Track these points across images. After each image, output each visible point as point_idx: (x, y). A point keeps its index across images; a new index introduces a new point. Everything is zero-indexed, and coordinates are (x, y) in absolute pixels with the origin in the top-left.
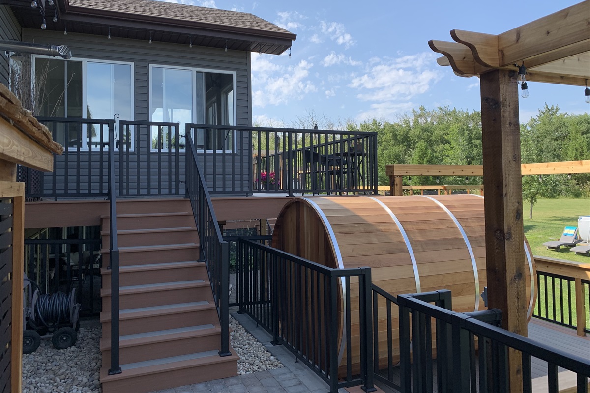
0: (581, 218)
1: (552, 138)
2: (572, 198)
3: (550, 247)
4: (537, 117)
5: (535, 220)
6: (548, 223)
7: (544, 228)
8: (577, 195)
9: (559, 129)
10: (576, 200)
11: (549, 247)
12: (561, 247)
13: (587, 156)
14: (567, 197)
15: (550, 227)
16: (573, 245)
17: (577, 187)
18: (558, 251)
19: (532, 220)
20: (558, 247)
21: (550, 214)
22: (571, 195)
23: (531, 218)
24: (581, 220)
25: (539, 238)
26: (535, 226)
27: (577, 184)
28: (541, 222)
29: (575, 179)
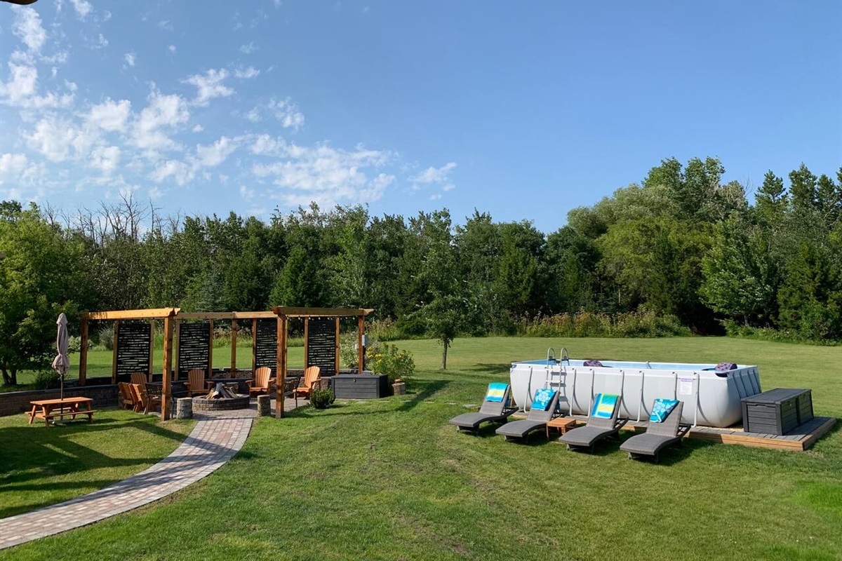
0: (515, 366)
1: (481, 252)
2: (505, 336)
3: (462, 428)
4: (464, 228)
5: (451, 371)
6: (469, 376)
7: (459, 385)
8: (512, 332)
9: (489, 240)
10: (510, 339)
11: (460, 427)
12: (482, 425)
13: (522, 273)
14: (498, 335)
15: (470, 384)
16: (502, 420)
17: (511, 319)
18: (475, 435)
19: (446, 371)
20: (476, 425)
21: (474, 360)
22: (503, 331)
23: (445, 368)
24: (515, 369)
25: (447, 406)
26: (448, 382)
27: (511, 315)
28: (458, 375)
29: (508, 309)
